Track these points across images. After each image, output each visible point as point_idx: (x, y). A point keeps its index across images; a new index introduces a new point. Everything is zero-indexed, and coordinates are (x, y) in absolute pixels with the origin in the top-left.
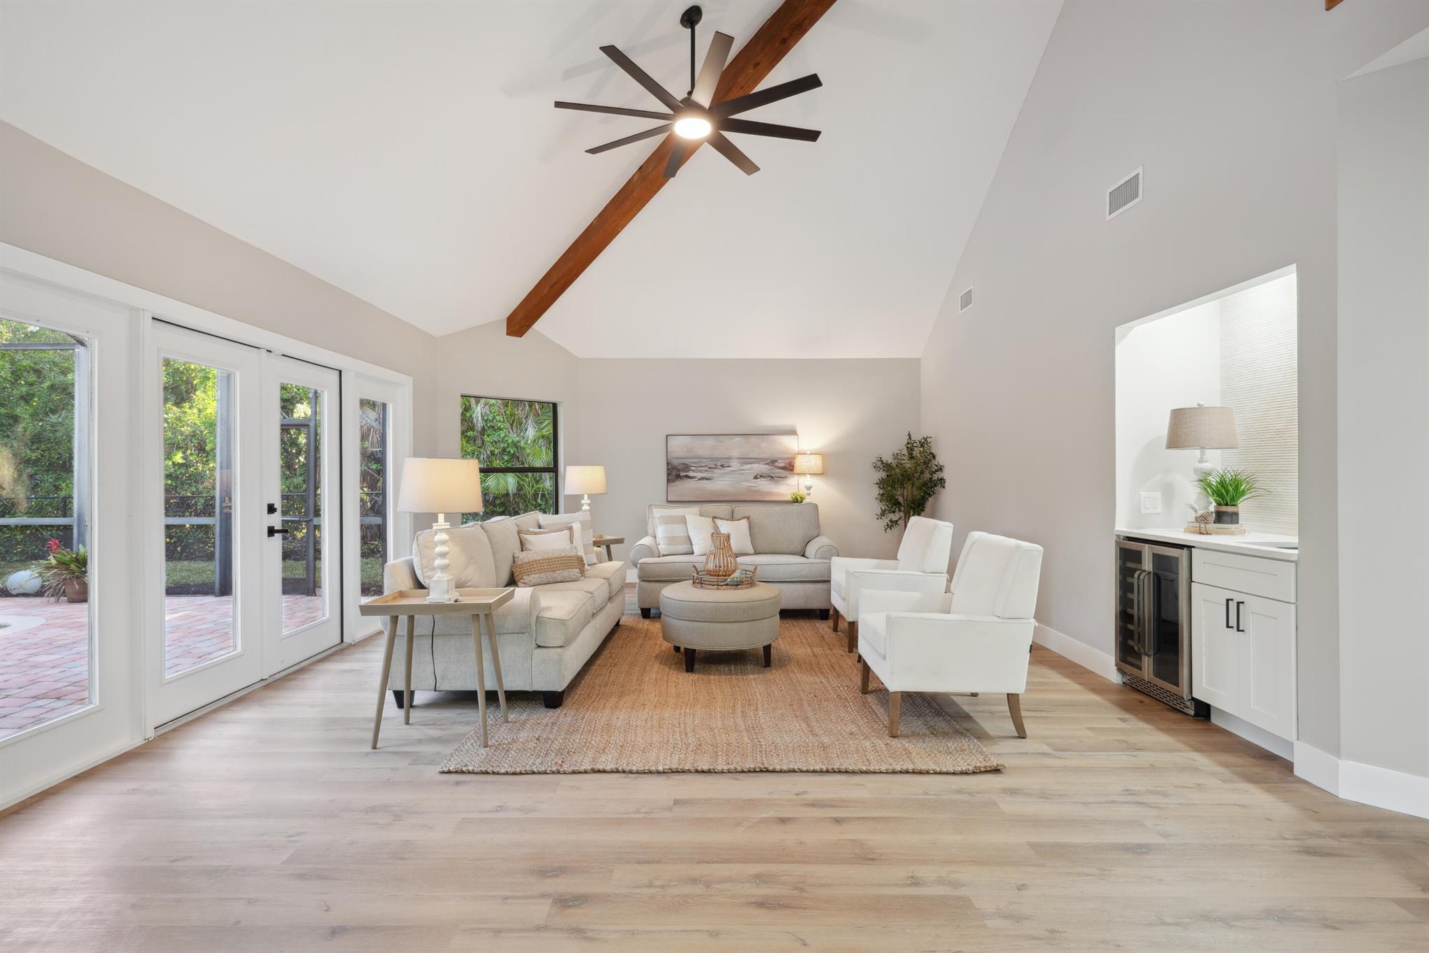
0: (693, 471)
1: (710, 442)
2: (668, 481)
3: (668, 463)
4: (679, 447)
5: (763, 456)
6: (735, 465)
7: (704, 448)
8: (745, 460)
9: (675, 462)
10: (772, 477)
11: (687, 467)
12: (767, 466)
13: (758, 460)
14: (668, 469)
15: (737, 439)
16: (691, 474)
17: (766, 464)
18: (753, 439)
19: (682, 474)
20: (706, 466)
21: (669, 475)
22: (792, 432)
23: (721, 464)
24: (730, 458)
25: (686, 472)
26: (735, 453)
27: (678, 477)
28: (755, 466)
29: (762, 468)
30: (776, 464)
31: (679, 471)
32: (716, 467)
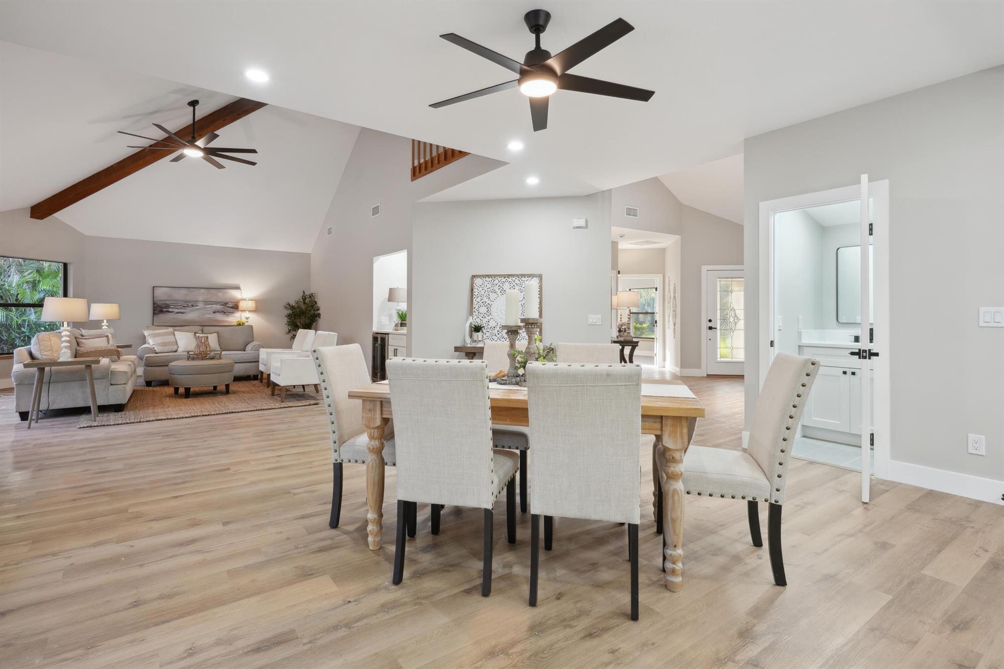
0: (172, 308)
1: (184, 292)
2: (154, 314)
3: (154, 304)
4: (161, 294)
5: (219, 300)
6: (201, 305)
7: (180, 295)
8: (207, 302)
9: (159, 303)
10: (225, 312)
11: (168, 306)
12: (221, 306)
13: (216, 303)
14: (154, 307)
15: (203, 290)
17: (221, 305)
18: (213, 291)
19: (164, 310)
20: (181, 306)
21: (154, 310)
22: (237, 288)
24: (197, 301)
25: (167, 308)
26: (201, 298)
27: (161, 312)
28: (214, 306)
29: (218, 307)
30: (227, 305)
31: (162, 308)
32: (188, 306)
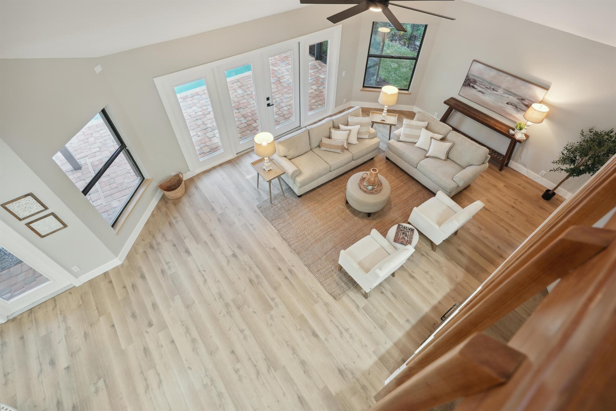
0: (477, 85)
1: (493, 73)
2: (464, 85)
3: (467, 76)
4: (477, 69)
5: (518, 93)
6: (500, 91)
7: (489, 75)
8: (508, 92)
9: (471, 77)
10: (517, 107)
11: (475, 82)
12: (517, 100)
13: (515, 95)
14: (466, 79)
15: (510, 78)
16: (476, 86)
17: (518, 99)
18: (519, 82)
19: (471, 84)
20: (485, 86)
21: (465, 82)
22: (546, 88)
23: (492, 87)
24: (499, 87)
25: (473, 84)
26: (504, 86)
27: (469, 85)
28: (511, 97)
29: (514, 100)
30: (524, 102)
31: (470, 82)
32: (490, 88)
